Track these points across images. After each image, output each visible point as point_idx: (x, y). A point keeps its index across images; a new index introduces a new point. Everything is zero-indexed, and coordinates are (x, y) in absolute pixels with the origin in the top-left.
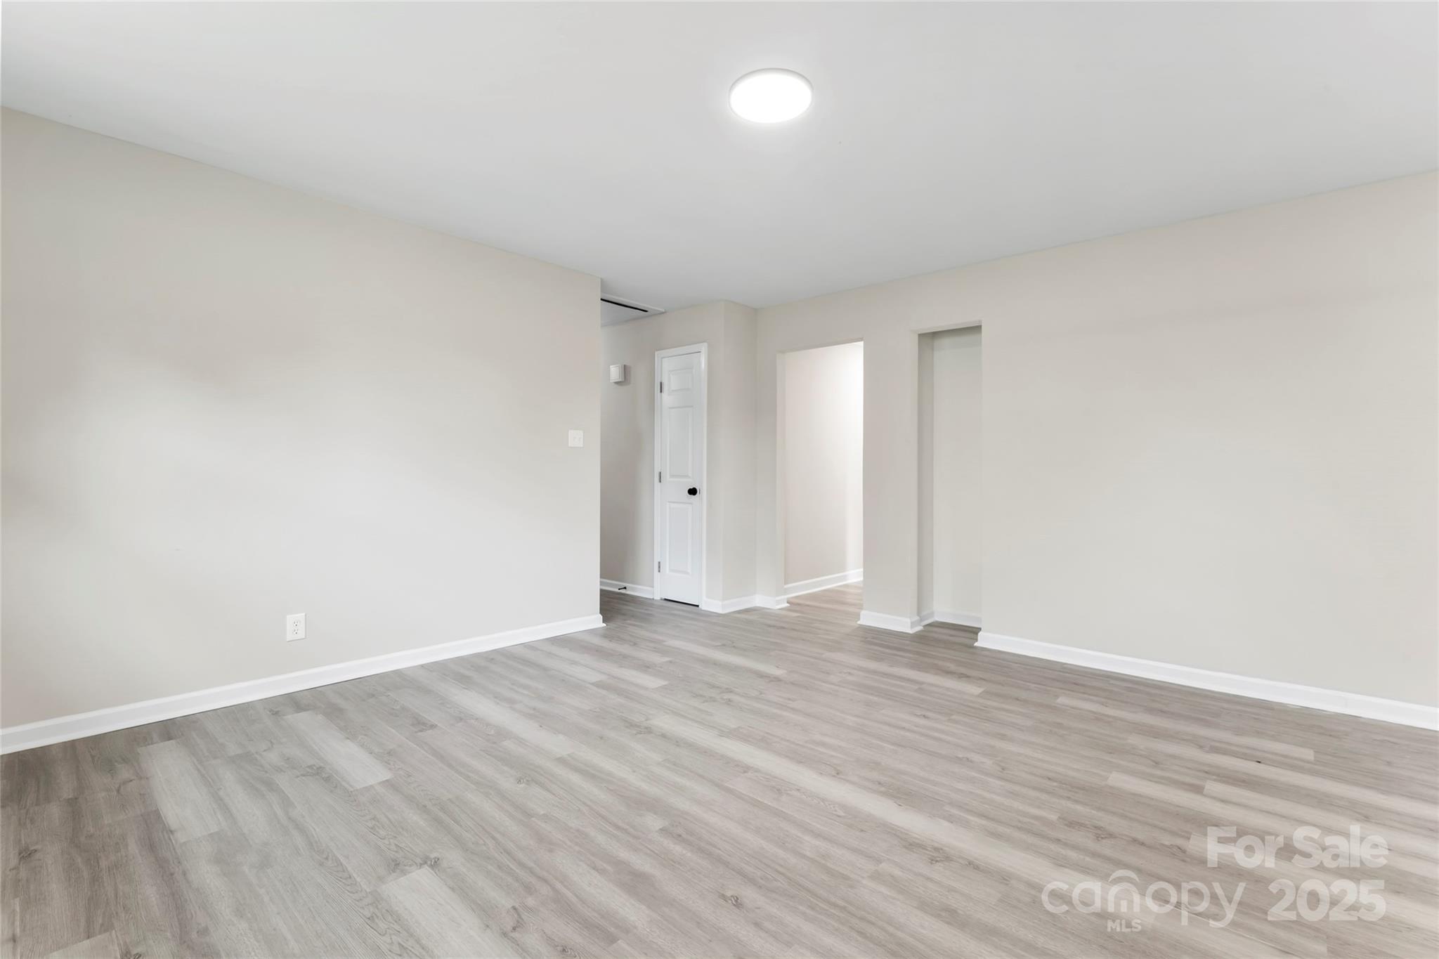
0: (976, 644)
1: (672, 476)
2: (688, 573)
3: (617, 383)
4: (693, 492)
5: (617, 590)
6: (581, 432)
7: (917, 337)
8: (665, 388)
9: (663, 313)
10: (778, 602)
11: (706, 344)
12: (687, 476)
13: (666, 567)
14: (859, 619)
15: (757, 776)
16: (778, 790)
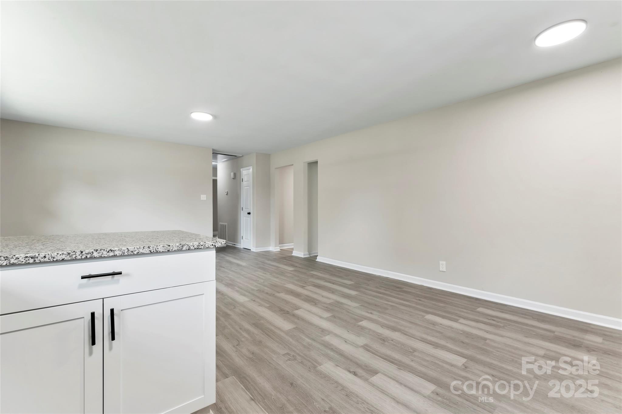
0: (316, 260)
1: (245, 209)
2: (248, 239)
3: (233, 178)
4: (249, 213)
5: (232, 245)
6: (206, 195)
7: (307, 164)
8: (243, 181)
9: (241, 157)
10: (275, 249)
11: (251, 166)
12: (248, 209)
13: (244, 238)
14: (292, 253)
15: (373, 334)
16: (383, 340)
